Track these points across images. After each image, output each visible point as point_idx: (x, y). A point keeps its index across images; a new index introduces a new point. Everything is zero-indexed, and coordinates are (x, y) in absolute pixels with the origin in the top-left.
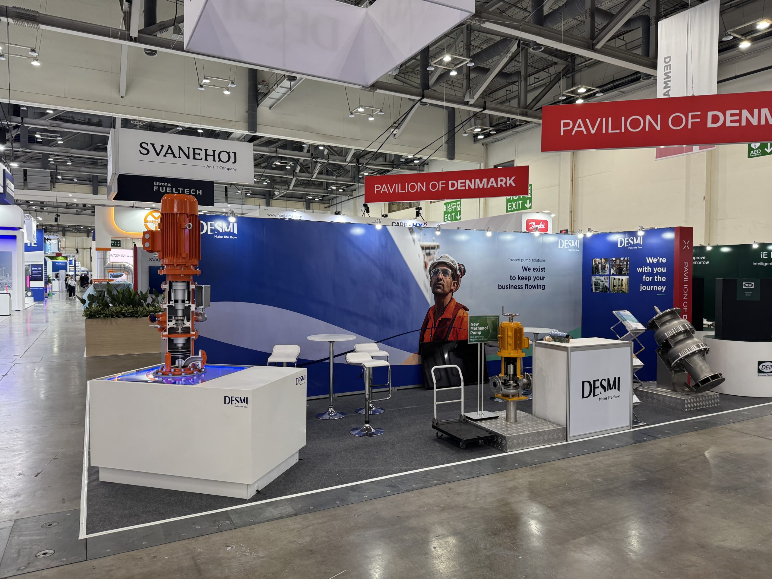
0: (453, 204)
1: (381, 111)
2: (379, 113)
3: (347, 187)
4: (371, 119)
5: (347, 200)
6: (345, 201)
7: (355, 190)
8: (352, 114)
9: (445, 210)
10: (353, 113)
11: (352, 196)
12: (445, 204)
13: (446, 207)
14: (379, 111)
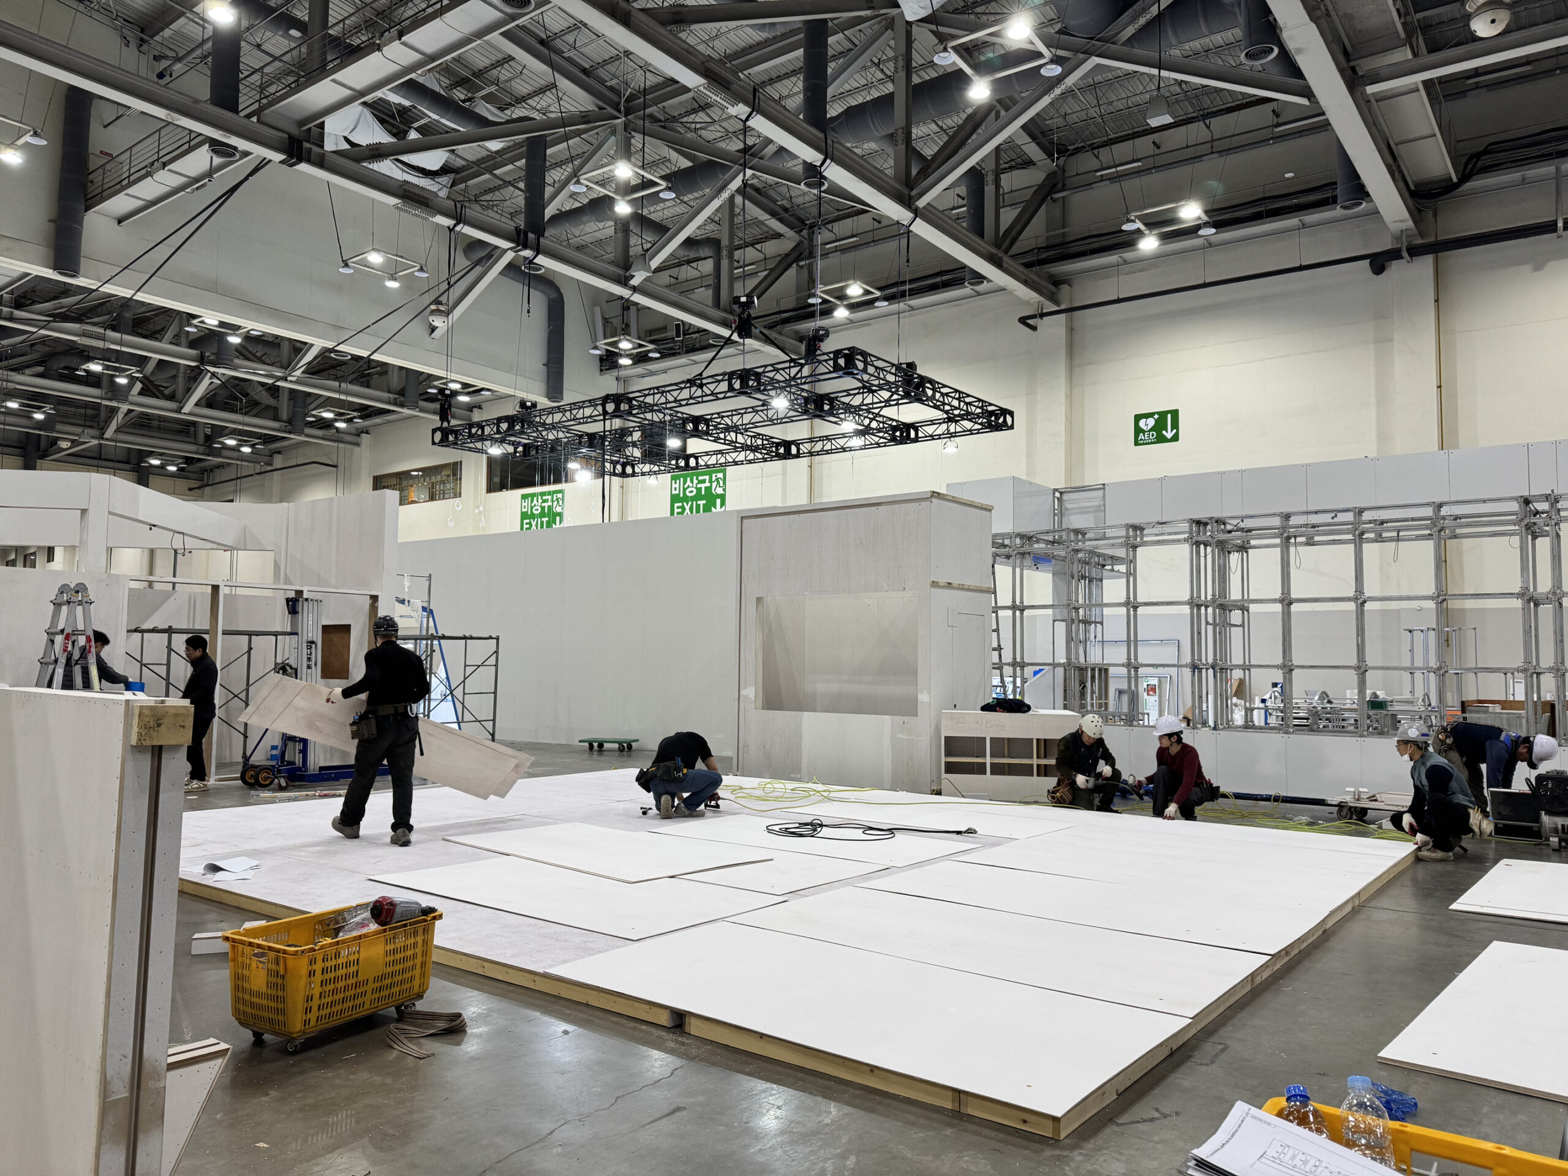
0: (544, 498)
1: (421, 269)
2: (416, 274)
3: (264, 443)
4: (393, 285)
5: (257, 474)
6: (252, 475)
7: (279, 453)
8: (346, 265)
9: (524, 510)
10: (350, 264)
11: (271, 465)
12: (524, 497)
13: (526, 504)
14: (416, 268)
